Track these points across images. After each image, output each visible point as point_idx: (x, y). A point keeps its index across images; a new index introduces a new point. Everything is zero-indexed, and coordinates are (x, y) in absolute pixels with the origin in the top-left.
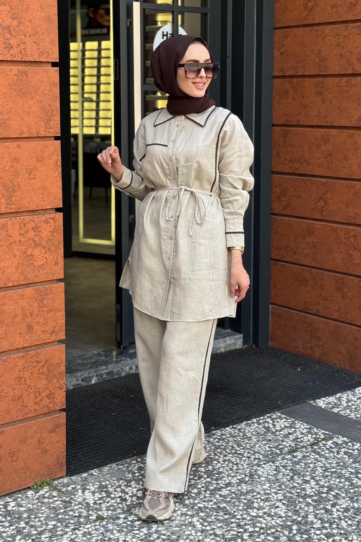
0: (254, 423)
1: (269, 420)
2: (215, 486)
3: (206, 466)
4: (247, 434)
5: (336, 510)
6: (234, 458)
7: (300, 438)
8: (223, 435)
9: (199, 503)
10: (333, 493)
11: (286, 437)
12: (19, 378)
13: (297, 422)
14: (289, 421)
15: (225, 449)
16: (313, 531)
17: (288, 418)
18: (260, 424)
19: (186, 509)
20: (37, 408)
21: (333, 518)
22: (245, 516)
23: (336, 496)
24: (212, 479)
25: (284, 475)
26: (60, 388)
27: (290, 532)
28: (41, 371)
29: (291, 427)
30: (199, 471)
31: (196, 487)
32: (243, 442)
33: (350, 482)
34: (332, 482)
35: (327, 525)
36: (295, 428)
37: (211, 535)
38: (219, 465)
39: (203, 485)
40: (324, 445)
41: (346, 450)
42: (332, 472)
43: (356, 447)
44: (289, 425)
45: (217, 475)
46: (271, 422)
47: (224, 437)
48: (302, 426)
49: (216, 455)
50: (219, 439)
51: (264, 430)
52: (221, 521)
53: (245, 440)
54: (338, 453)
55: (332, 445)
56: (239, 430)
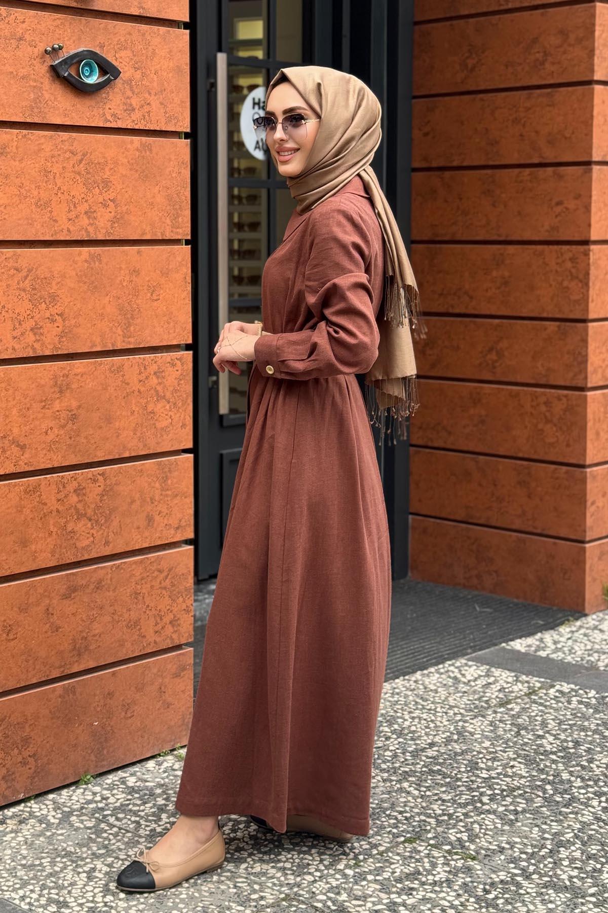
0: (432, 673)
1: (452, 668)
2: (414, 747)
3: (390, 725)
4: (429, 686)
5: (594, 766)
6: (425, 715)
7: (508, 688)
8: (395, 688)
9: (400, 767)
10: (582, 747)
11: (487, 688)
12: (136, 593)
13: (493, 669)
14: (482, 668)
15: (406, 705)
16: (575, 790)
17: (479, 665)
18: (442, 674)
19: (386, 775)
20: (158, 640)
21: (597, 775)
22: (474, 778)
23: (589, 751)
24: (405, 739)
25: (505, 731)
26: (187, 611)
27: (544, 793)
28: (163, 584)
29: (488, 675)
30: (382, 732)
31: (388, 749)
32: (429, 695)
33: (599, 734)
34: (575, 736)
35: (591, 783)
36: (494, 677)
37: (436, 800)
38: (407, 723)
39: (397, 746)
40: (546, 694)
41: (578, 698)
42: (569, 725)
43: (590, 695)
44: (484, 674)
45: (410, 735)
46: (456, 670)
47: (397, 691)
48: (503, 674)
49: (396, 712)
50: (392, 694)
51: (451, 680)
52: (442, 786)
53: (430, 693)
54: (569, 702)
55: (557, 694)
56: (416, 682)
